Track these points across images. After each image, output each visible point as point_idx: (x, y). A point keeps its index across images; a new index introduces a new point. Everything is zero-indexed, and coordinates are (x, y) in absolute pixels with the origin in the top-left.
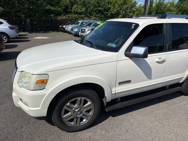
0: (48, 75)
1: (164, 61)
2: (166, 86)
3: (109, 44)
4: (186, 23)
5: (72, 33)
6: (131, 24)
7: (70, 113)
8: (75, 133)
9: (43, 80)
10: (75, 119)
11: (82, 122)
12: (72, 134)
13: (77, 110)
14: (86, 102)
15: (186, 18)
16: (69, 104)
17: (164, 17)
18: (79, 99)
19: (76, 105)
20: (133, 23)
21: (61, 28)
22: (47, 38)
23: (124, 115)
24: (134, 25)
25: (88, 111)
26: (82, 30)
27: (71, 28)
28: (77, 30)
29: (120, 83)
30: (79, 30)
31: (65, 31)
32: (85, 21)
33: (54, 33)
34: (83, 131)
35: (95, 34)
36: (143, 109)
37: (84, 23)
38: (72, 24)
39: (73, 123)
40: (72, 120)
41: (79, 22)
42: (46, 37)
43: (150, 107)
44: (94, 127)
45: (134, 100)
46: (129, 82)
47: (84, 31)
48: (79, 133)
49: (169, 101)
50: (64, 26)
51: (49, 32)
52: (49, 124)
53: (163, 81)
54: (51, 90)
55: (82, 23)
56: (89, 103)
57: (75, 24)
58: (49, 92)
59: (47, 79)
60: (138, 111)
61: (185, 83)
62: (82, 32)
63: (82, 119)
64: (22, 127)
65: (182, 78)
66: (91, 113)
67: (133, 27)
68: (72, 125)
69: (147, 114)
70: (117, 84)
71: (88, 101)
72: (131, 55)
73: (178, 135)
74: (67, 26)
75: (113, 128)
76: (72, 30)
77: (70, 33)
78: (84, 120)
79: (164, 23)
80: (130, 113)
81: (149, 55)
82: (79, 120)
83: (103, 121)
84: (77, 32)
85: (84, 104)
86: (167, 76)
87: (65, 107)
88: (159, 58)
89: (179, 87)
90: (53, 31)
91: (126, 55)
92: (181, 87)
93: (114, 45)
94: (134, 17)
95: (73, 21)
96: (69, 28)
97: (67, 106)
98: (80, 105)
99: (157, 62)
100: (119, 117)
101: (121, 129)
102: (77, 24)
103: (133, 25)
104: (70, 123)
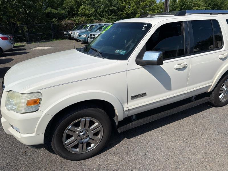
0: (41, 93)
1: (185, 67)
2: (192, 97)
3: (117, 51)
4: (210, 20)
5: (80, 40)
6: (142, 24)
7: (73, 138)
8: (82, 161)
9: (35, 100)
10: (81, 145)
11: (89, 148)
12: (78, 163)
13: (81, 134)
14: (92, 123)
15: (211, 14)
16: (70, 126)
18: (83, 120)
19: (80, 128)
20: (145, 24)
21: (65, 34)
22: (49, 48)
23: (141, 136)
24: (146, 25)
25: (96, 134)
26: (91, 35)
27: (78, 33)
28: (85, 36)
29: (133, 98)
30: (87, 36)
31: (71, 38)
32: (95, 24)
33: (58, 41)
34: (91, 159)
35: (102, 39)
36: (164, 126)
37: (94, 27)
38: (79, 29)
39: (78, 150)
40: (76, 146)
41: (88, 25)
42: (47, 46)
43: (172, 123)
44: (105, 152)
45: (152, 116)
46: (144, 95)
47: (93, 36)
48: (87, 161)
49: (196, 115)
50: (70, 32)
51: (52, 41)
52: (50, 153)
53: (187, 92)
54: (46, 111)
55: (91, 26)
56: (96, 124)
57: (83, 28)
58: (43, 114)
59: (41, 98)
60: (158, 129)
61: (213, 92)
62: (91, 38)
63: (89, 144)
64: (17, 159)
65: (210, 86)
66: (99, 136)
67: (144, 28)
68: (77, 151)
69: (169, 132)
70: (130, 98)
71: (95, 121)
72: (144, 62)
73: (206, 155)
74: (74, 31)
75: (127, 152)
76: (79, 36)
77: (77, 40)
78: (92, 145)
79: (182, 22)
80: (149, 133)
82: (85, 145)
83: (116, 145)
84: (86, 38)
85: (90, 126)
86: (189, 85)
87: (67, 131)
88: (179, 63)
89: (207, 98)
90: (57, 38)
91: (138, 63)
92: (209, 97)
93: (122, 52)
94: (148, 16)
95: (81, 26)
96: (75, 34)
97: (69, 130)
98: (85, 127)
99: (177, 69)
100: (136, 138)
102: (85, 28)
103: (144, 26)
104: (75, 150)
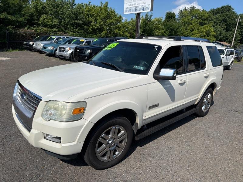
1: (184, 83)
2: (184, 109)
4: (197, 46)
5: (46, 52)
6: (153, 46)
7: (104, 146)
8: (108, 169)
9: (80, 109)
10: (109, 153)
11: (115, 156)
12: (106, 171)
13: (110, 142)
14: (119, 131)
15: (196, 41)
16: (104, 134)
17: (179, 39)
18: (113, 128)
19: (110, 136)
21: (25, 44)
22: (9, 59)
23: (151, 143)
24: (157, 47)
25: (121, 142)
26: (60, 48)
27: (42, 45)
28: (52, 49)
30: (55, 49)
31: (31, 49)
32: (62, 37)
34: (116, 166)
36: (166, 134)
37: (61, 39)
38: (42, 40)
39: (105, 158)
40: (104, 155)
41: (54, 37)
42: (5, 57)
43: (172, 131)
44: (126, 160)
45: (159, 125)
46: (157, 105)
47: (63, 49)
48: (113, 169)
49: (187, 124)
50: (31, 43)
53: (184, 103)
54: (89, 120)
55: (57, 39)
56: (122, 132)
57: (47, 40)
58: (87, 122)
59: (85, 107)
60: (162, 137)
61: (199, 104)
62: (60, 51)
64: (38, 175)
65: (197, 99)
66: (123, 143)
67: (156, 49)
68: (105, 160)
70: (148, 108)
71: (121, 130)
72: (160, 77)
74: (36, 42)
76: (45, 47)
77: (40, 52)
78: (117, 153)
79: (181, 46)
80: (156, 140)
81: (177, 76)
82: (112, 152)
84: (52, 50)
85: (118, 134)
86: (186, 97)
87: (100, 139)
88: (181, 79)
89: (194, 109)
90: (14, 48)
91: (155, 78)
92: (195, 108)
93: (141, 68)
94: (143, 37)
95: (44, 37)
96: (40, 45)
97: (102, 137)
98: (114, 135)
99: (179, 84)
100: (147, 145)
101: (154, 156)
102: (49, 40)
103: (155, 47)
104: (103, 158)
